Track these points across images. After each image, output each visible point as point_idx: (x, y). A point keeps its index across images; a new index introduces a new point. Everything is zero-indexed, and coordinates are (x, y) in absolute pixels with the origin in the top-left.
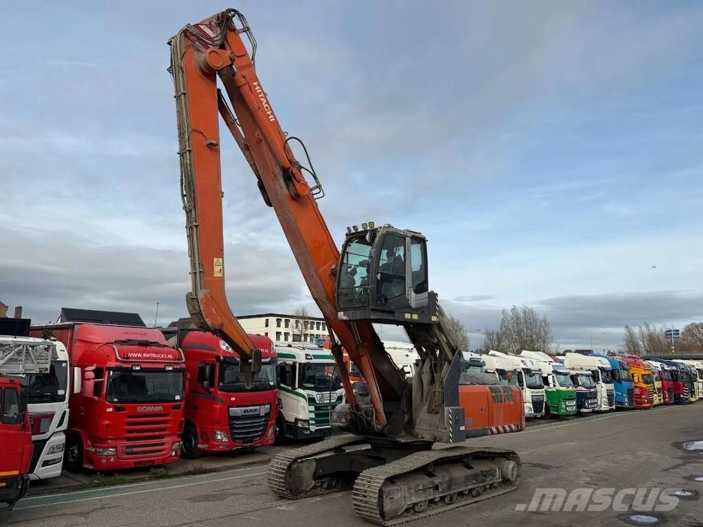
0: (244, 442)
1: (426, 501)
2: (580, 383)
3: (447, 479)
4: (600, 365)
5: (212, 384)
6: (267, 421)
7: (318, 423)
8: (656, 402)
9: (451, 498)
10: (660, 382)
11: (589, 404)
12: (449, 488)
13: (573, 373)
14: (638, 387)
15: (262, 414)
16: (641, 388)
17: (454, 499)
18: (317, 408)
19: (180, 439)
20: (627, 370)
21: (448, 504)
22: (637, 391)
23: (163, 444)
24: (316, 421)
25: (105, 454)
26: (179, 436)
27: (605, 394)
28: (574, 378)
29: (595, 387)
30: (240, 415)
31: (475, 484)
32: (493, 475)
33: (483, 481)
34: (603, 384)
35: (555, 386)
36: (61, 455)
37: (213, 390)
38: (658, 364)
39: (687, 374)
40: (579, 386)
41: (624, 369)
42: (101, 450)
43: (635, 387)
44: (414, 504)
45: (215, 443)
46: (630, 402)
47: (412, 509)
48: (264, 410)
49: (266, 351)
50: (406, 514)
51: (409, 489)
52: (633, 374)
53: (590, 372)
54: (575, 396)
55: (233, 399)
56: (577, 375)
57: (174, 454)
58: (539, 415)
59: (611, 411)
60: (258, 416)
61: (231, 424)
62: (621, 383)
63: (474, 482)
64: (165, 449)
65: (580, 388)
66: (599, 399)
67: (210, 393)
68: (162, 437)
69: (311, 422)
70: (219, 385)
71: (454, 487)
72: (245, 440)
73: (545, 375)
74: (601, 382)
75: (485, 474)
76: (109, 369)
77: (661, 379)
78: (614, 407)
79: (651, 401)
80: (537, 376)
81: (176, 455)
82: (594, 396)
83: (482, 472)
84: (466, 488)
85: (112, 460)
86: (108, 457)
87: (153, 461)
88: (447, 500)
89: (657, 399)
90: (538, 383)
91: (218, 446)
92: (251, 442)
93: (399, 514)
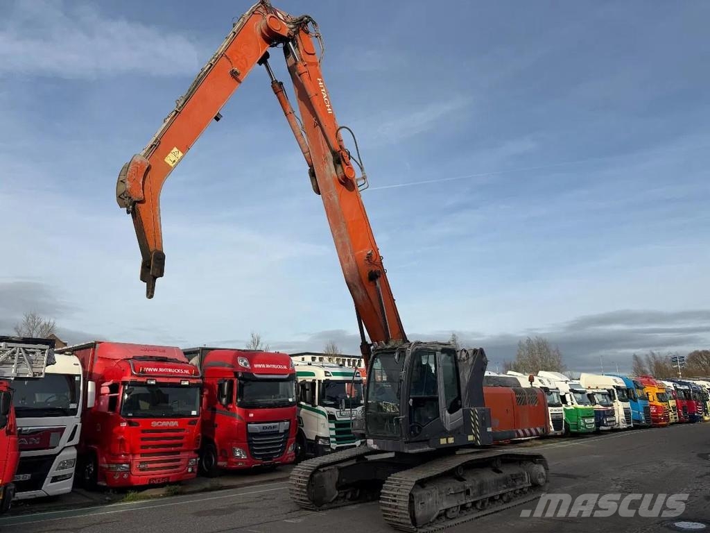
0: (263, 460)
1: (458, 506)
2: (597, 402)
3: (477, 482)
4: (616, 384)
5: (230, 401)
6: (287, 438)
7: (338, 440)
8: (672, 420)
9: (483, 504)
10: (675, 401)
11: (607, 422)
12: (481, 493)
13: (590, 392)
14: (653, 405)
15: (281, 431)
16: (656, 407)
17: (486, 504)
18: (337, 426)
19: (197, 455)
20: (642, 389)
21: (481, 510)
22: (653, 410)
23: (179, 460)
24: (336, 438)
25: (119, 469)
26: (196, 452)
27: (622, 412)
28: (591, 397)
29: (612, 405)
30: (259, 431)
31: (505, 488)
32: (523, 479)
33: (514, 486)
34: (620, 403)
35: (572, 404)
36: (72, 470)
37: (232, 407)
38: (671, 384)
39: (699, 393)
40: (596, 404)
41: (638, 388)
42: (114, 466)
43: (651, 405)
44: (447, 510)
45: (233, 460)
46: (647, 420)
47: (444, 515)
48: (283, 426)
49: (285, 367)
50: (437, 521)
51: (440, 493)
52: (647, 393)
53: (606, 391)
54: (594, 414)
55: (251, 415)
56: (593, 394)
57: (190, 470)
58: (559, 433)
59: (629, 429)
60: (277, 433)
61: (249, 441)
62: (636, 401)
63: (505, 486)
64: (182, 465)
65: (597, 406)
66: (617, 417)
67: (229, 409)
68: (178, 453)
69: (331, 439)
70: (237, 401)
71: (485, 492)
72: (265, 457)
73: (562, 394)
74: (617, 400)
75: (515, 478)
76: (124, 383)
77: (675, 398)
78: (632, 425)
79: (667, 419)
80: (555, 395)
81: (192, 471)
82: (612, 413)
83: (512, 475)
84: (497, 493)
85: (125, 476)
86: (122, 474)
87: (168, 477)
88: (479, 506)
89: (673, 416)
90: (556, 401)
91: (237, 463)
92: (271, 459)
93: (431, 520)
